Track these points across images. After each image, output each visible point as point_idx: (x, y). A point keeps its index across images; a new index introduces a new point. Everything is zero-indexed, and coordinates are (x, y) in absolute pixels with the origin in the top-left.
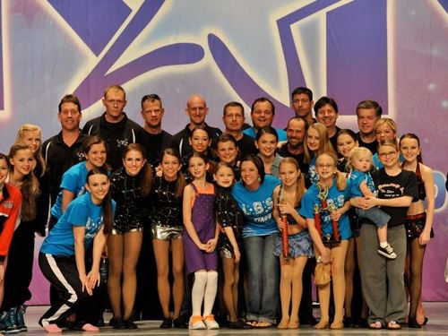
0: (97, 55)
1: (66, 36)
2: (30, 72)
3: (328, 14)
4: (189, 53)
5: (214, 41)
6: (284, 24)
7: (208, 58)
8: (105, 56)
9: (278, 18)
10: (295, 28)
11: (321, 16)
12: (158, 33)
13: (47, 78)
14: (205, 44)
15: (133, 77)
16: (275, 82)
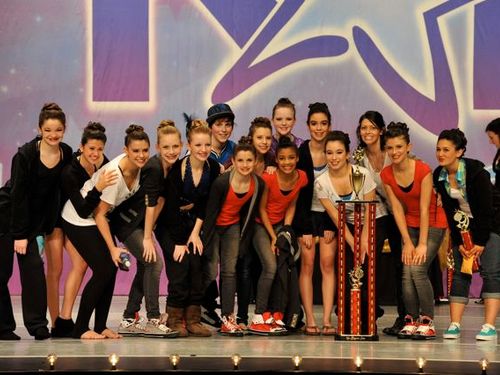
0: (241, 46)
1: (211, 29)
2: (175, 63)
3: (476, 6)
5: (358, 33)
6: (431, 17)
7: (353, 50)
8: (250, 48)
9: (425, 10)
10: (441, 21)
11: (469, 9)
13: (191, 69)
14: (349, 36)
15: (276, 70)
16: (420, 75)
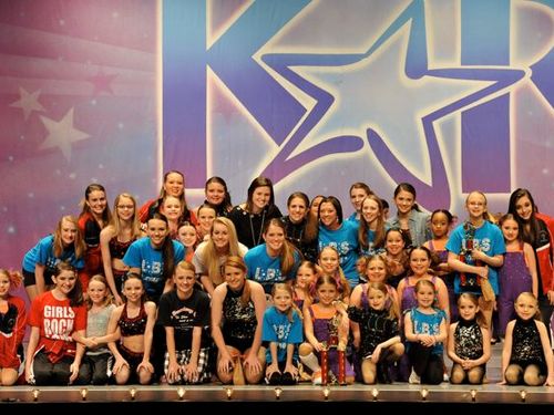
0: (279, 145)
2: (227, 159)
3: (463, 113)
4: (352, 144)
5: (371, 134)
6: (428, 121)
7: (367, 147)
9: (424, 115)
10: (436, 124)
11: (458, 114)
12: (327, 128)
13: (240, 163)
14: (364, 137)
16: (421, 168)
